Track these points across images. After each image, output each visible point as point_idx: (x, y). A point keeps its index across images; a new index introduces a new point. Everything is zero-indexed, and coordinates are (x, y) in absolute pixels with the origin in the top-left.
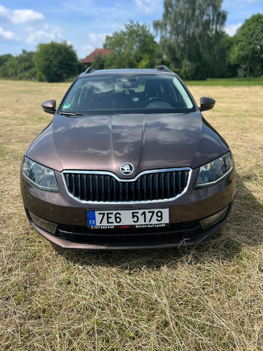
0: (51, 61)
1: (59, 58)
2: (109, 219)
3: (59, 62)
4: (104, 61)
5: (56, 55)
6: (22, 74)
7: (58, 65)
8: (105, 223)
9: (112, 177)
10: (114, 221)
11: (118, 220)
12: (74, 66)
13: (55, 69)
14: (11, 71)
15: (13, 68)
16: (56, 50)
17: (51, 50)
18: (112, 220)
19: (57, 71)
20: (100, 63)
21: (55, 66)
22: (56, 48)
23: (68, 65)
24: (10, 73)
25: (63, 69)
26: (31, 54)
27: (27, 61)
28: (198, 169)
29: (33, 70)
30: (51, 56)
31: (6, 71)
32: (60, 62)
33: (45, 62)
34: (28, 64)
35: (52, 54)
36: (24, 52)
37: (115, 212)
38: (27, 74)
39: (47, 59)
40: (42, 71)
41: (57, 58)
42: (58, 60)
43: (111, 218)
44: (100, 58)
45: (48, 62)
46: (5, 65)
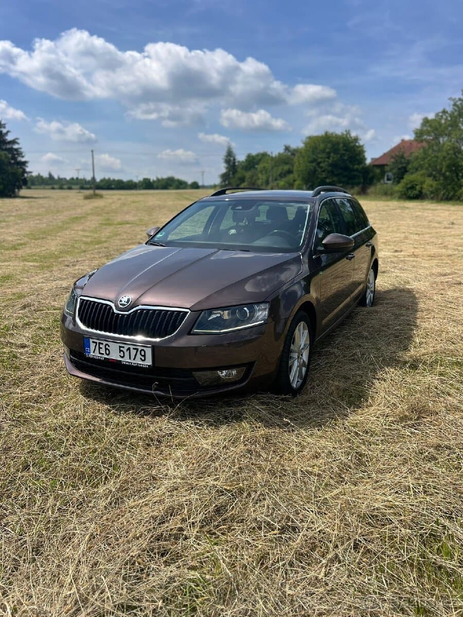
0: (319, 164)
1: (334, 157)
2: (101, 350)
3: (331, 165)
4: (408, 162)
5: (329, 153)
6: (275, 183)
7: (330, 168)
8: (97, 354)
9: (112, 307)
10: (104, 352)
11: (108, 352)
12: (357, 170)
13: (324, 175)
14: (262, 178)
15: (266, 173)
16: (329, 145)
17: (322, 146)
18: (103, 351)
19: (326, 178)
20: (400, 166)
21: (324, 171)
22: (330, 142)
23: (346, 169)
24: (259, 182)
25: (337, 175)
26: (294, 152)
27: (286, 163)
28: (200, 312)
29: (291, 176)
30: (320, 156)
31: (255, 178)
32: (333, 165)
33: (309, 164)
34: (286, 167)
35: (323, 151)
36: (287, 148)
37: (105, 343)
38: (282, 183)
39: (314, 161)
40: (303, 179)
41: (328, 158)
42: (330, 161)
43: (101, 348)
44: (402, 157)
45: (314, 164)
46: (256, 169)
